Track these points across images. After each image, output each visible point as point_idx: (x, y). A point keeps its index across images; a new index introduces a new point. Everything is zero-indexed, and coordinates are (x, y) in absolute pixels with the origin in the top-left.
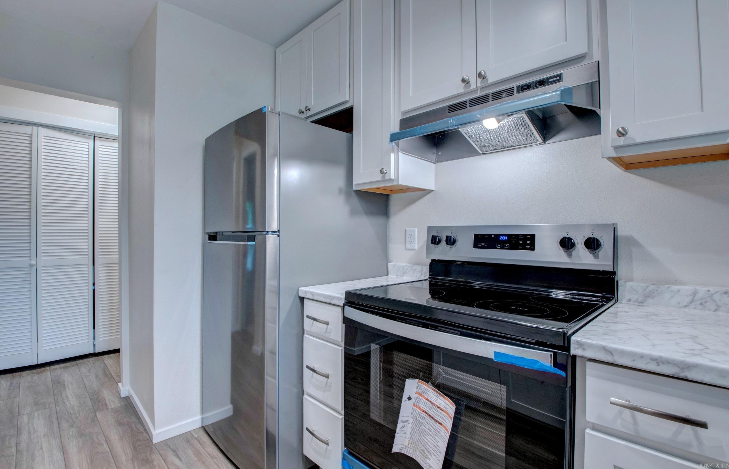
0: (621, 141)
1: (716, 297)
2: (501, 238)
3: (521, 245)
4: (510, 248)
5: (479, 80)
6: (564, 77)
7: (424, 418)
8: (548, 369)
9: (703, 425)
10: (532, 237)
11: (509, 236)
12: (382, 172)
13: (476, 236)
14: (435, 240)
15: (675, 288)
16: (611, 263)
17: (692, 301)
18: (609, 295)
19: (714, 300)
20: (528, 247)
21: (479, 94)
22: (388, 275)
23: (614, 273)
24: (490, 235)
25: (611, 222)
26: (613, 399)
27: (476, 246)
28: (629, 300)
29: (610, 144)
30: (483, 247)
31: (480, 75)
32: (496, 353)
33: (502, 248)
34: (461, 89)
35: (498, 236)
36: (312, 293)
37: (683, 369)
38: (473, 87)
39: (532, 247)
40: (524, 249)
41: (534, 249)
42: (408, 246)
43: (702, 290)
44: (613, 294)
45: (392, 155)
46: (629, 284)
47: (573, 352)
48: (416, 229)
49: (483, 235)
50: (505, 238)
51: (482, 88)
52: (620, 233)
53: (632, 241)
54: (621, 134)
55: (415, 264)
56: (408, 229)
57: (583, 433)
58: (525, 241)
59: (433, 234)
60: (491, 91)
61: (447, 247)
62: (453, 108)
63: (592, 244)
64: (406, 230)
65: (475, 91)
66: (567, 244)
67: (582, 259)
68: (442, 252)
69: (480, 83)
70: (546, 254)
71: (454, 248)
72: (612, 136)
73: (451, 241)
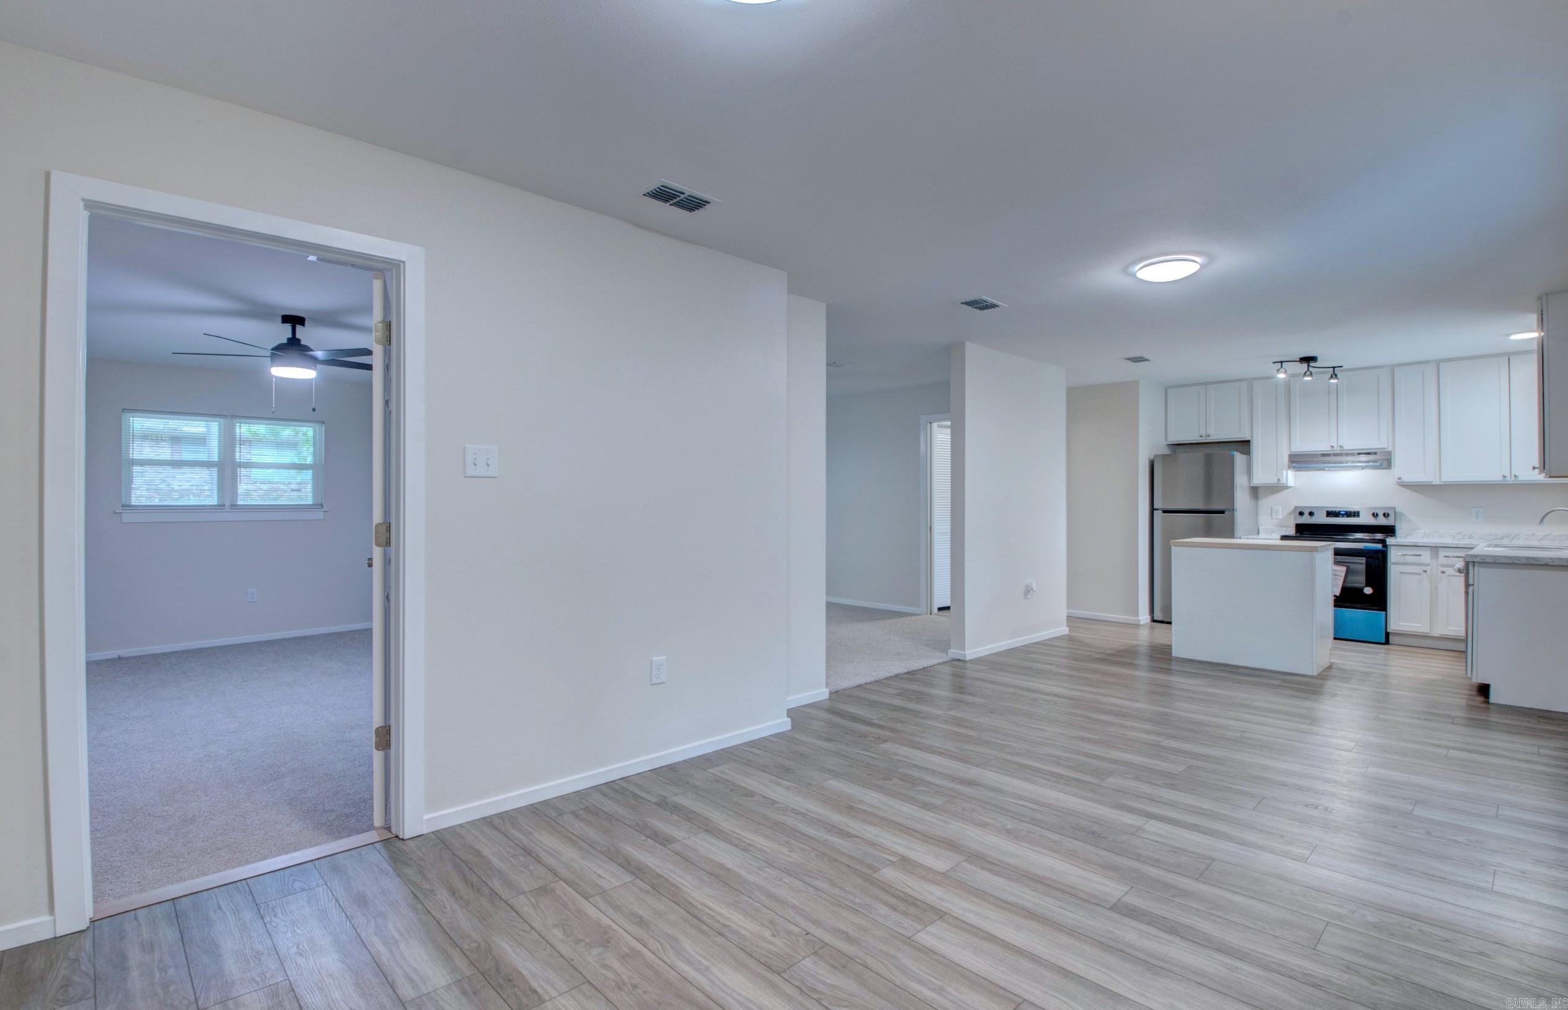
0: (1399, 481)
1: (1432, 534)
3: (1352, 516)
4: (1346, 517)
6: (1378, 453)
8: (1380, 549)
9: (1420, 555)
10: (1358, 512)
11: (1346, 512)
12: (1279, 480)
13: (1327, 512)
14: (1301, 514)
15: (1418, 532)
16: (1393, 522)
18: (1394, 533)
20: (1356, 517)
21: (1337, 452)
22: (1259, 534)
23: (1394, 526)
24: (1335, 512)
25: (1393, 506)
27: (1327, 517)
29: (1395, 481)
30: (1332, 517)
31: (1340, 446)
32: (1364, 547)
33: (1343, 517)
34: (1330, 449)
35: (1340, 512)
37: (1413, 544)
38: (1336, 448)
39: (1358, 516)
40: (1354, 517)
41: (1359, 518)
42: (1274, 516)
43: (1428, 531)
44: (1396, 533)
45: (1285, 472)
46: (1400, 531)
47: (1388, 543)
48: (1280, 508)
49: (1332, 511)
50: (1343, 513)
51: (1340, 450)
52: (1396, 511)
53: (1402, 514)
54: (1399, 479)
55: (1283, 527)
56: (1274, 507)
57: (1390, 567)
58: (1356, 514)
59: (1300, 510)
60: (1344, 452)
61: (1309, 517)
62: (1323, 455)
63: (1386, 515)
64: (1272, 509)
65: (1336, 450)
66: (1375, 515)
67: (1382, 521)
68: (1306, 520)
69: (1339, 448)
70: (1365, 519)
71: (1314, 517)
72: (1396, 478)
73: (1311, 514)
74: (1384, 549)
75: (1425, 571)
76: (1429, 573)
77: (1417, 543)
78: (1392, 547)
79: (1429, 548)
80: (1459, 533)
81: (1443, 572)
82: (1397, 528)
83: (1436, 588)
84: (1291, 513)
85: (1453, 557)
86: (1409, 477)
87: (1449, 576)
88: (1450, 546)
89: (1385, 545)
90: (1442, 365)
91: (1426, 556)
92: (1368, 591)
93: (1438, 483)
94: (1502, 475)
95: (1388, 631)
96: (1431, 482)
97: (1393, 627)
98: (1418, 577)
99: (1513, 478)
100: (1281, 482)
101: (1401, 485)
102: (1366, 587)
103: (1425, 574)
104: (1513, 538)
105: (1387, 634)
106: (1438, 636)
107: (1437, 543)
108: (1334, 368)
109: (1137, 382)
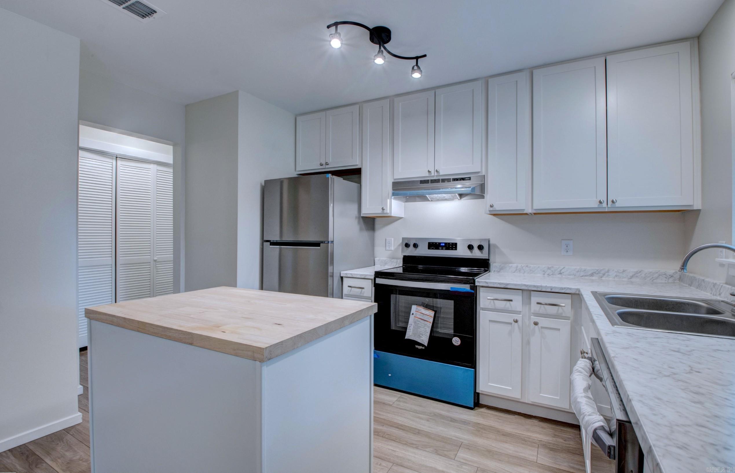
0: (491, 209)
1: (524, 268)
2: (441, 244)
3: (451, 248)
4: (446, 249)
5: (436, 173)
6: (471, 178)
7: (419, 321)
8: (469, 291)
9: (511, 300)
10: (456, 244)
11: (446, 243)
12: (383, 209)
13: (429, 243)
14: (407, 245)
15: (511, 265)
16: (487, 255)
17: (516, 270)
18: (486, 269)
19: (523, 269)
20: (454, 249)
21: (435, 178)
22: (374, 265)
23: (489, 260)
24: (436, 243)
25: (488, 238)
26: (488, 298)
27: (429, 248)
28: (494, 271)
29: (488, 209)
30: (433, 249)
31: (437, 171)
32: (451, 288)
33: (442, 249)
34: (426, 174)
35: (440, 243)
36: (351, 274)
37: (506, 285)
38: (433, 174)
39: (456, 249)
40: (452, 249)
41: (456, 250)
42: (387, 248)
43: (520, 265)
44: (488, 269)
45: (390, 201)
46: (494, 264)
47: (476, 284)
48: (393, 239)
49: (433, 243)
50: (443, 244)
51: (436, 176)
52: (491, 242)
53: (496, 246)
54: (491, 206)
55: (393, 258)
56: (387, 238)
57: (479, 312)
58: (453, 246)
59: (407, 242)
60: (441, 178)
61: (414, 249)
62: (422, 182)
63: (480, 248)
64: (386, 239)
65: (433, 176)
66: (470, 247)
67: (476, 254)
68: (411, 252)
69: (436, 174)
70: (462, 252)
71: (418, 249)
72: (488, 206)
73: (415, 246)
74: (473, 291)
75: (516, 321)
76: (520, 322)
77: (508, 284)
78: (481, 288)
79: (521, 291)
80: (549, 268)
81: (536, 324)
82: (491, 261)
83: (529, 343)
84: (399, 245)
85: (546, 304)
86: (501, 206)
87: (542, 327)
88: (543, 290)
89: (474, 288)
90: (535, 71)
91: (517, 300)
92: (456, 341)
93: (529, 211)
94: (598, 200)
95: (477, 391)
96: (524, 210)
97: (481, 388)
98: (509, 327)
99: (610, 203)
100: (385, 212)
101: (494, 215)
102: (455, 336)
103: (516, 324)
104: (604, 275)
105: (477, 395)
106: (531, 403)
107: (530, 286)
108: (417, 58)
109: (235, 95)
